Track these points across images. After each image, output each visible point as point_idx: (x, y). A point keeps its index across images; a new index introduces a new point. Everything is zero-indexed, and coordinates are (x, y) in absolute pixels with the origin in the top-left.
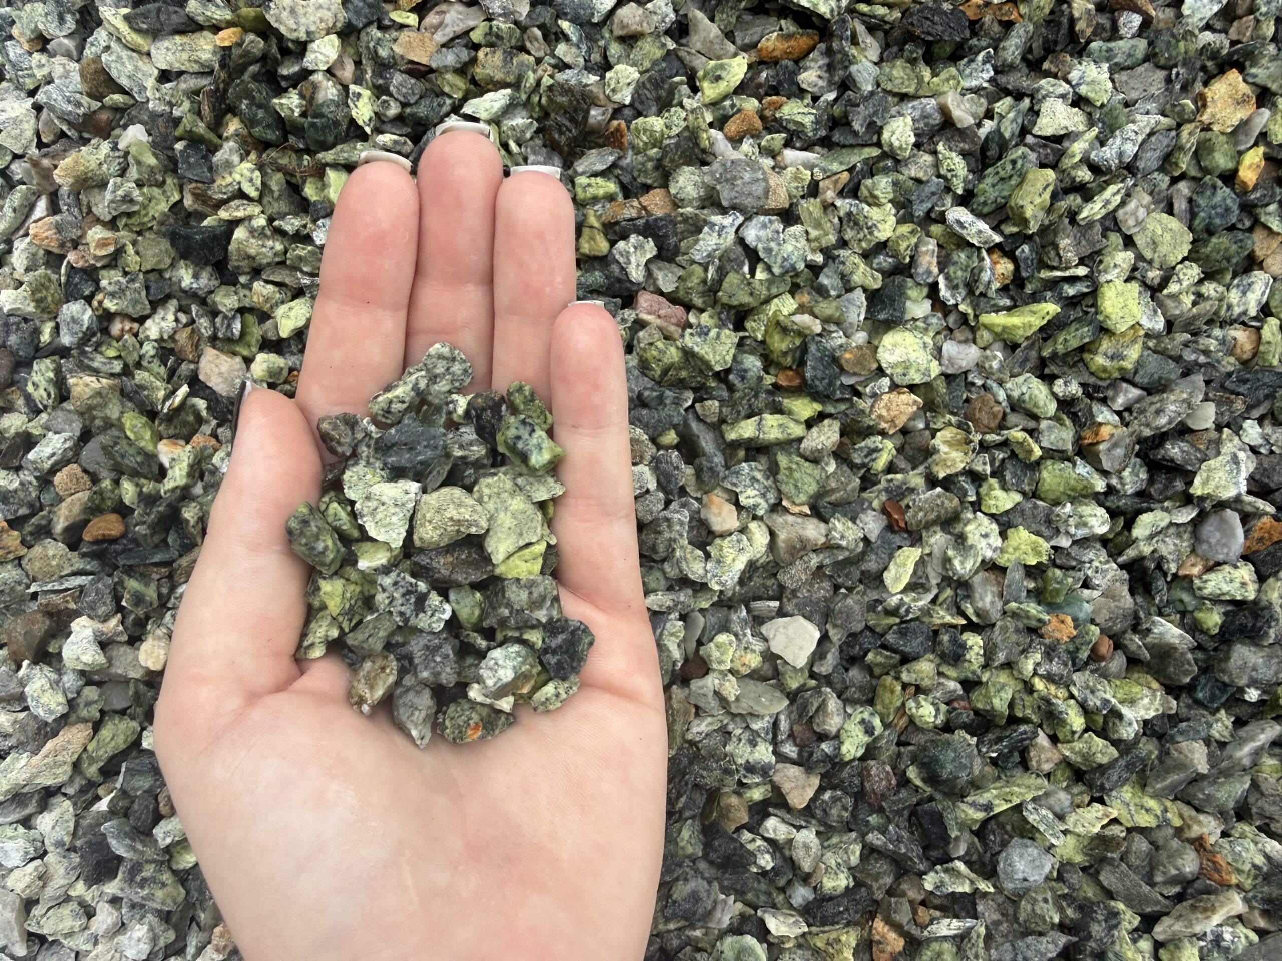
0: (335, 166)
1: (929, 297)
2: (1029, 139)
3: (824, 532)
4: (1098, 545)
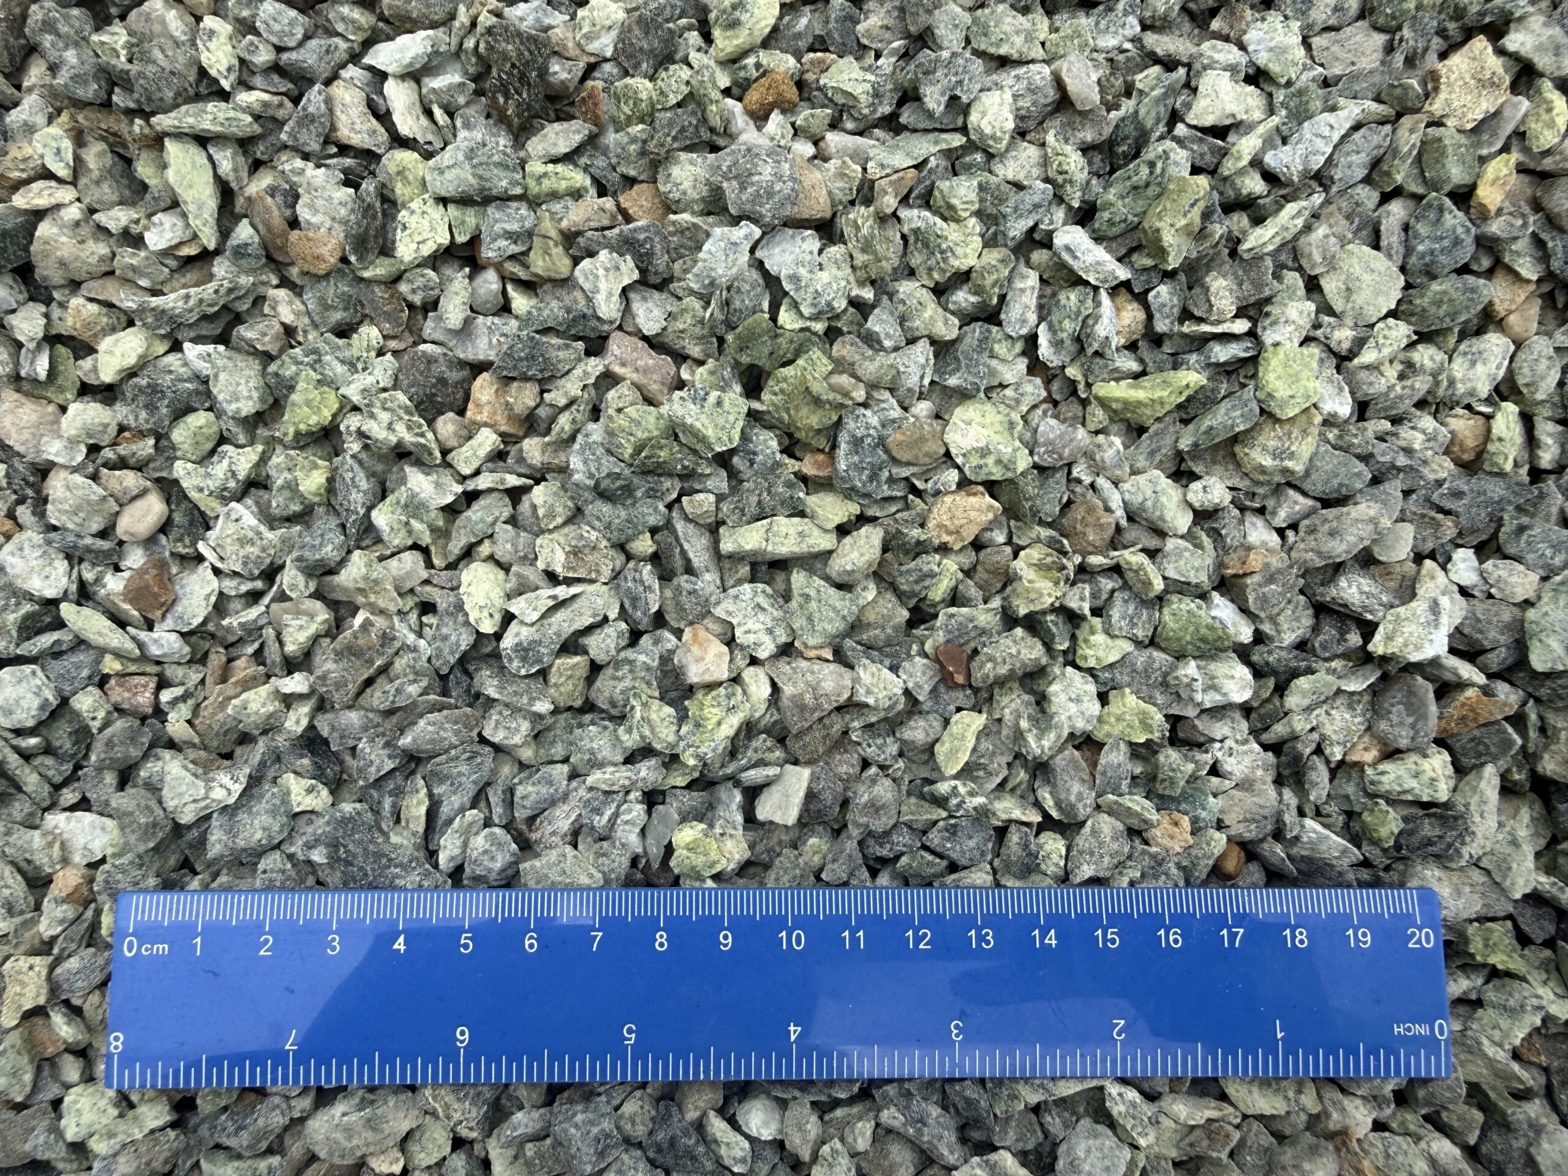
0: (179, 135)
1: (1023, 353)
2: (1180, 129)
3: (846, 683)
4: (1237, 715)
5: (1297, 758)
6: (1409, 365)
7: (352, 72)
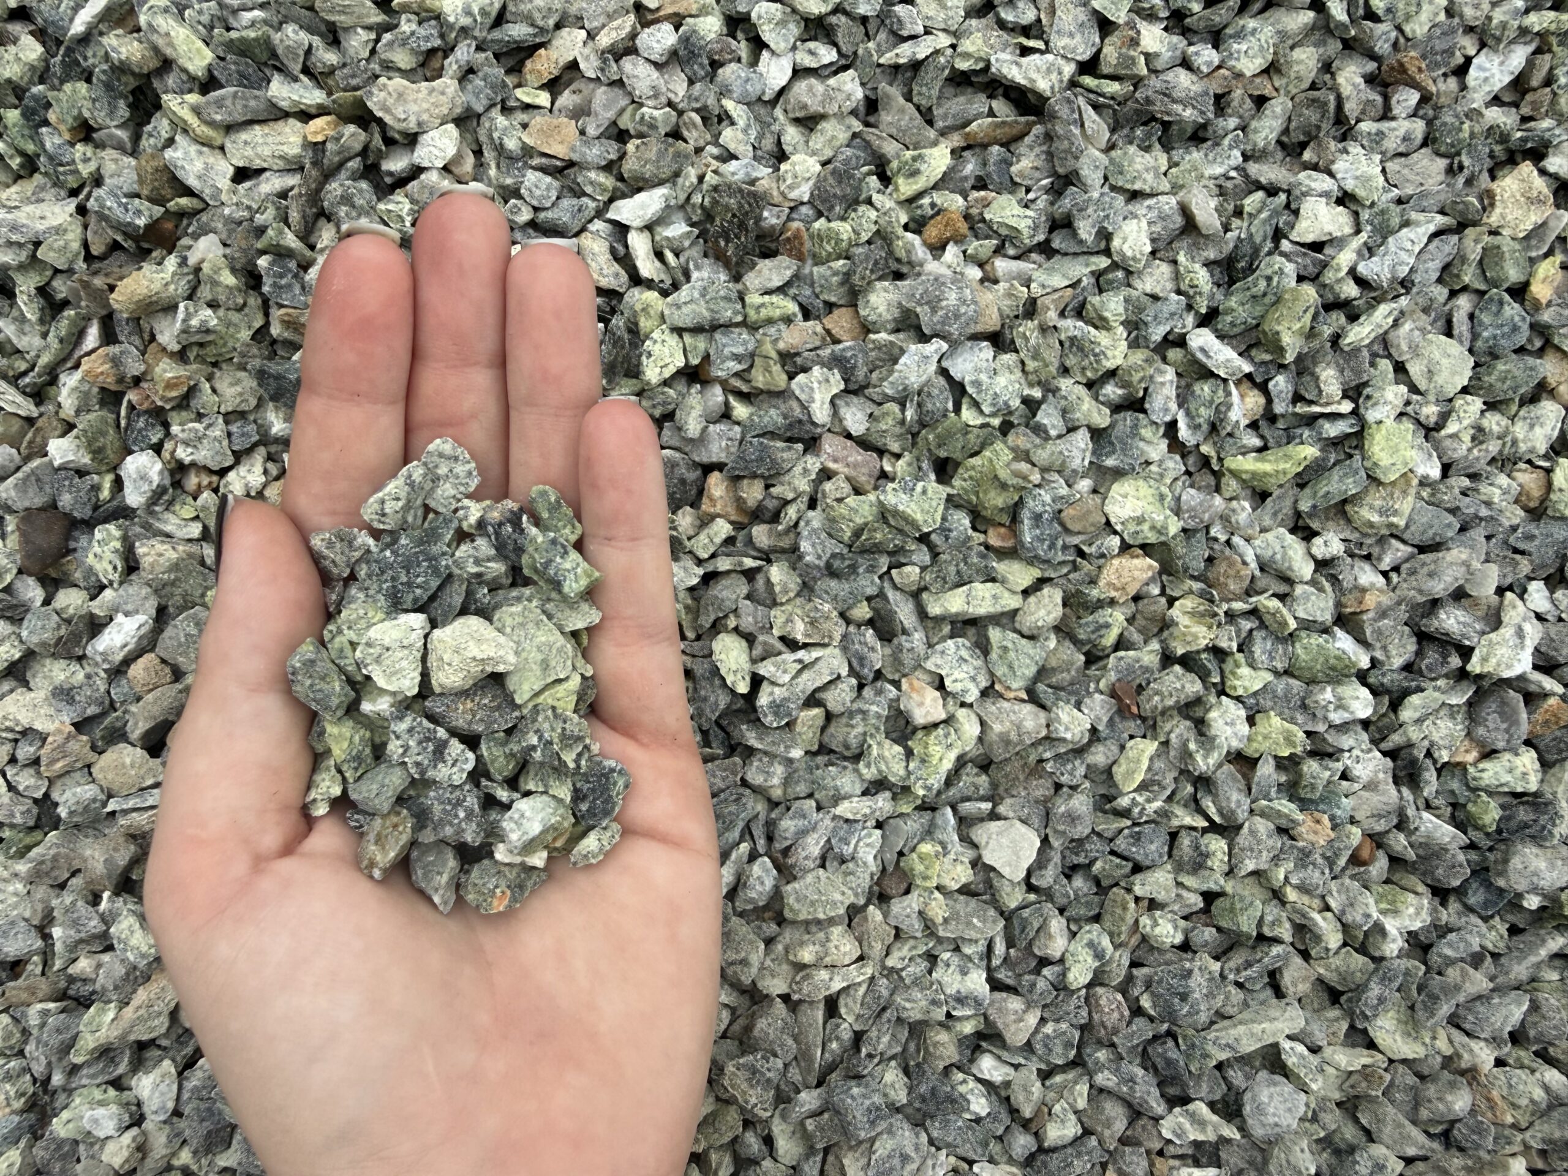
1: (1165, 435)
2: (1285, 245)
3: (1043, 722)
4: (1359, 728)
5: (1413, 762)
6: (1480, 429)
7: (598, 225)
